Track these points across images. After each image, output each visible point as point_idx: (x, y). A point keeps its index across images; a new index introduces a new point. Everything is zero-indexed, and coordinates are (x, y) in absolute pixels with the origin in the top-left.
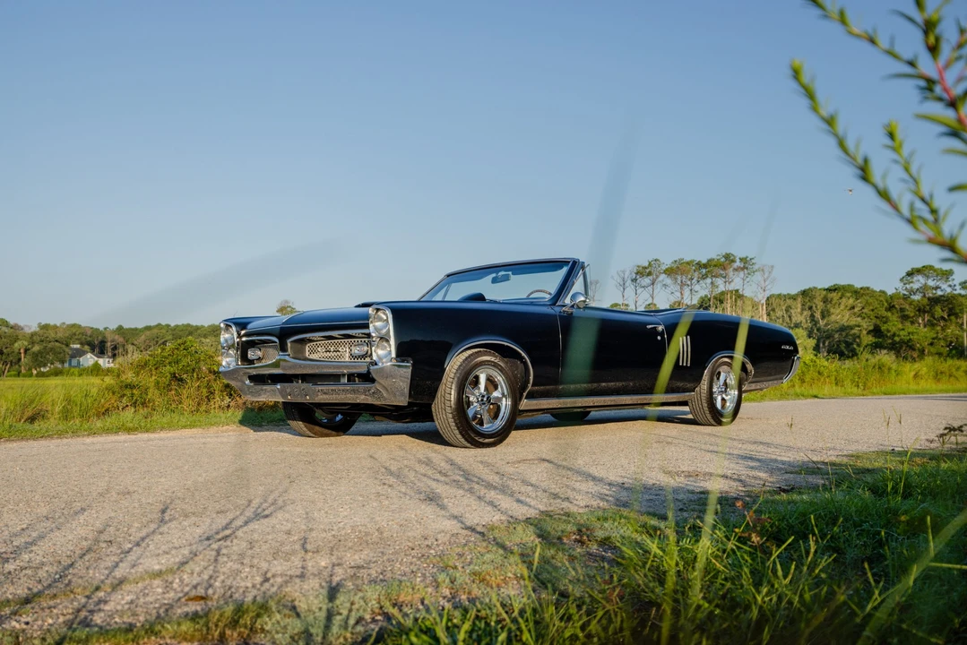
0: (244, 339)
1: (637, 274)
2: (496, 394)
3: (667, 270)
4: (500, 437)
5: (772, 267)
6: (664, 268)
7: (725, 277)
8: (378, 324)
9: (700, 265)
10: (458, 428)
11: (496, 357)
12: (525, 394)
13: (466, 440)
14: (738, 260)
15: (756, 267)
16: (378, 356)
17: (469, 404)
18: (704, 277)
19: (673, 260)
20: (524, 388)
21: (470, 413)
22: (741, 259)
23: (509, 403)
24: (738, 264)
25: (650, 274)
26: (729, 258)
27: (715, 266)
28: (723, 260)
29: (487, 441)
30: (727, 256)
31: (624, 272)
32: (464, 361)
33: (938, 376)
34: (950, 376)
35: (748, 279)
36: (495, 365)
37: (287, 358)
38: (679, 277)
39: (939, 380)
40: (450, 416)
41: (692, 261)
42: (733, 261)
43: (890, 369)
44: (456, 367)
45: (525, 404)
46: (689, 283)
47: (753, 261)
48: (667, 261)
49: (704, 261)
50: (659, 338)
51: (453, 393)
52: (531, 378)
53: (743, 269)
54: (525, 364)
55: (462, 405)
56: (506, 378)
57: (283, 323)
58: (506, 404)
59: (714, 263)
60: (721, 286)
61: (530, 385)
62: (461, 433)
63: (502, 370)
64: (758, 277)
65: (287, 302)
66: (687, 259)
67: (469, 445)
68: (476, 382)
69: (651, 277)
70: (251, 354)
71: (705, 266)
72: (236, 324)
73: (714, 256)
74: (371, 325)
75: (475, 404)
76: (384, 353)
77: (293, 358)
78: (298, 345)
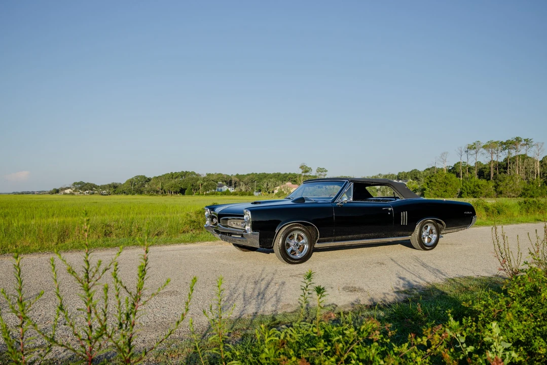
0: (212, 215)
1: (468, 148)
2: (302, 241)
3: (484, 146)
4: (304, 259)
5: (543, 143)
6: (482, 145)
7: (516, 149)
9: (502, 144)
11: (301, 226)
12: (316, 241)
14: (523, 141)
15: (533, 144)
16: (246, 228)
17: (289, 246)
18: (504, 149)
19: (487, 141)
21: (289, 251)
22: (525, 140)
24: (523, 142)
25: (475, 148)
26: (518, 140)
27: (510, 143)
28: (515, 140)
29: (297, 261)
30: (517, 139)
31: (461, 148)
32: (286, 229)
35: (529, 150)
37: (220, 226)
38: (491, 150)
41: (498, 142)
42: (521, 141)
44: (282, 232)
46: (496, 152)
47: (532, 140)
48: (484, 142)
49: (505, 141)
50: (389, 213)
51: (280, 243)
52: (319, 235)
53: (526, 145)
54: (315, 229)
55: (284, 246)
56: (307, 235)
57: (219, 212)
58: (306, 247)
59: (509, 142)
60: (514, 153)
61: (318, 238)
64: (534, 148)
65: (304, 164)
66: (495, 140)
67: (287, 263)
68: (292, 237)
69: (475, 150)
70: (215, 220)
71: (505, 144)
72: (209, 208)
73: (510, 139)
74: (245, 217)
75: (292, 246)
76: (249, 228)
77: (223, 226)
78: (225, 221)
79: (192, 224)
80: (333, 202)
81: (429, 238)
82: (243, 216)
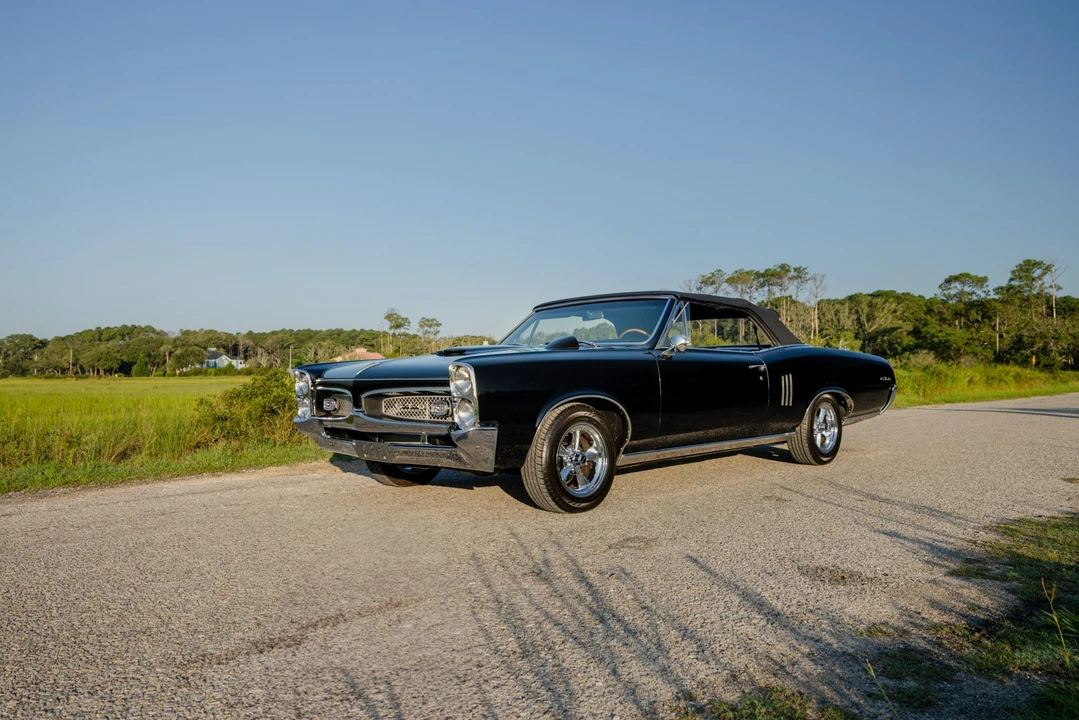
0: (320, 388)
1: (702, 283)
2: (592, 450)
3: (728, 279)
4: (596, 499)
5: (824, 275)
6: (726, 277)
7: (781, 285)
8: (460, 382)
9: (758, 275)
11: (590, 411)
12: (622, 449)
13: (557, 503)
14: (793, 270)
15: (808, 276)
16: (459, 417)
17: (562, 464)
18: (762, 285)
19: (733, 270)
20: (621, 442)
21: (564, 475)
22: (795, 270)
23: (606, 463)
24: (792, 273)
25: (713, 283)
26: (784, 268)
27: (772, 275)
28: (779, 270)
29: (583, 505)
30: (783, 267)
31: (690, 281)
32: (556, 419)
33: (989, 381)
34: (1000, 381)
35: (802, 287)
36: (590, 421)
37: (361, 415)
38: (739, 286)
39: (991, 385)
41: (751, 272)
42: (788, 271)
43: (946, 376)
44: (547, 426)
45: (623, 460)
46: (748, 291)
47: (806, 271)
48: (729, 272)
49: (762, 271)
50: (761, 378)
51: (544, 456)
52: (630, 432)
53: (797, 278)
54: (623, 417)
55: (554, 465)
56: (602, 434)
57: (357, 377)
58: (602, 464)
59: (770, 273)
60: (777, 293)
61: (628, 440)
63: (597, 425)
64: (810, 285)
66: (747, 269)
67: (559, 510)
68: (569, 439)
69: (714, 286)
70: (328, 405)
71: (763, 275)
72: (310, 372)
73: (772, 267)
74: (452, 384)
75: (569, 464)
76: (465, 416)
77: (369, 415)
78: (373, 401)
79: (219, 425)
80: (653, 348)
81: (823, 436)
82: (446, 384)
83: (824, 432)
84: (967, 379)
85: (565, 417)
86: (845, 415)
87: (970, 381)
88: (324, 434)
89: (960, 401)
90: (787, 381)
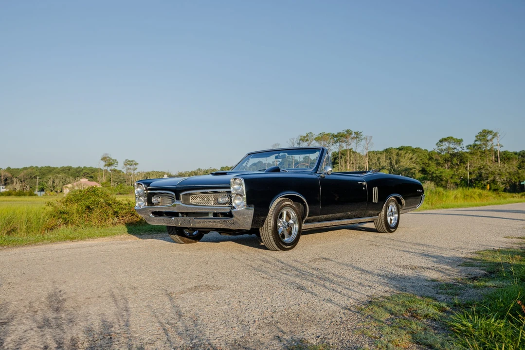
0: (148, 192)
1: (300, 140)
2: (291, 222)
3: (316, 138)
4: (294, 243)
5: (371, 137)
6: (315, 137)
7: (347, 142)
8: (236, 187)
9: (334, 136)
10: (275, 241)
11: (291, 202)
12: (304, 221)
13: (278, 247)
14: (353, 133)
15: (363, 137)
16: (235, 203)
17: (279, 227)
18: (336, 142)
19: (319, 133)
20: (303, 218)
21: (279, 232)
22: (355, 133)
23: (297, 226)
24: (353, 135)
25: (307, 140)
26: (349, 132)
27: (342, 136)
28: (346, 133)
29: (288, 247)
30: (348, 131)
31: (293, 139)
32: (277, 205)
33: (466, 197)
34: (471, 197)
35: (358, 144)
36: (291, 206)
37: (180, 203)
38: (322, 142)
39: (466, 199)
40: (271, 234)
41: (329, 134)
42: (351, 134)
43: (443, 194)
44: (274, 206)
45: (304, 226)
46: (328, 145)
47: (361, 134)
48: (316, 134)
49: (336, 134)
50: (364, 188)
51: (272, 222)
52: (308, 213)
53: (357, 137)
54: (305, 205)
55: (276, 228)
57: (178, 185)
58: (296, 227)
59: (341, 135)
60: (345, 147)
61: (307, 217)
62: (276, 243)
63: (294, 209)
64: (363, 142)
66: (327, 132)
67: (279, 250)
69: (308, 142)
70: (154, 200)
71: (336, 136)
72: (144, 183)
73: (342, 132)
75: (281, 228)
76: (239, 203)
77: (184, 204)
78: (186, 197)
80: (316, 172)
81: (391, 219)
82: (230, 188)
83: (391, 217)
84: (454, 196)
85: (281, 204)
86: (401, 208)
87: (456, 197)
88: (151, 215)
89: (451, 208)
90: (375, 190)
